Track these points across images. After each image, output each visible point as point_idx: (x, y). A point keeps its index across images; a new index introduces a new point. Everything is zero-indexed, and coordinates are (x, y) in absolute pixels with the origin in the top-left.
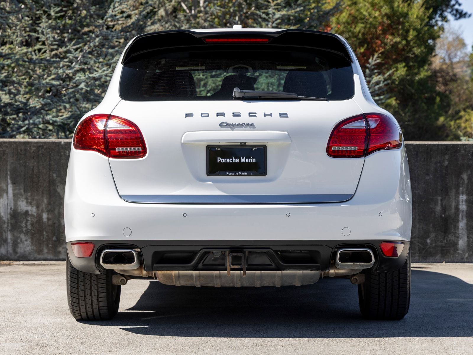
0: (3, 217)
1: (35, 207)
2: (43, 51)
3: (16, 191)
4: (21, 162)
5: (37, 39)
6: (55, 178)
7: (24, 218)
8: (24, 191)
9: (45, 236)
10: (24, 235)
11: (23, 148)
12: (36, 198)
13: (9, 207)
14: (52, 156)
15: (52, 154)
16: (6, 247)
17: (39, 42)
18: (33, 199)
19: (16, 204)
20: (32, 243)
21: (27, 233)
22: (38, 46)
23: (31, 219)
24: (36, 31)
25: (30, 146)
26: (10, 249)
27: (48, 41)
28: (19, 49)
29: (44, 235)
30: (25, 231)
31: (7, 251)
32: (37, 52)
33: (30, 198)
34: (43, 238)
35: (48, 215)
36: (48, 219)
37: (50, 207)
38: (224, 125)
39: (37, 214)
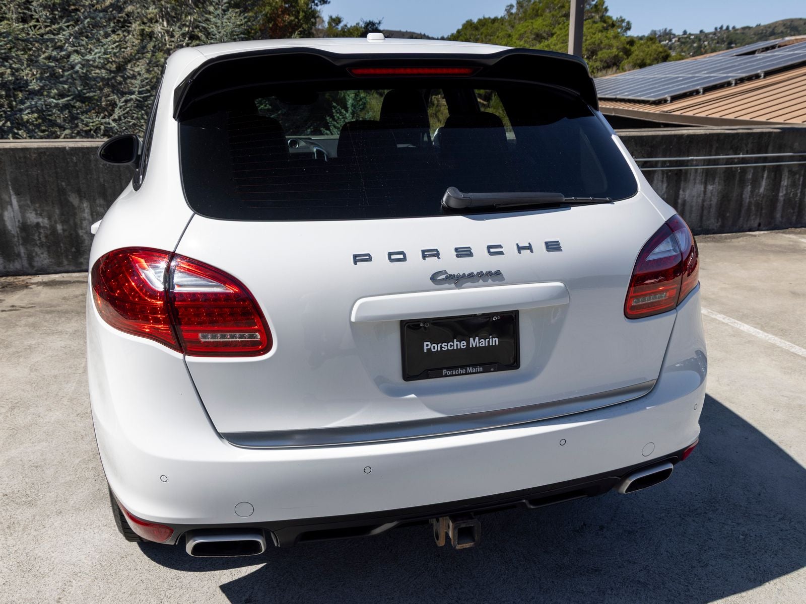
0: (11, 231)
1: (46, 219)
2: (38, 27)
3: (22, 203)
4: (22, 171)
5: (31, 16)
6: (65, 186)
7: (35, 231)
8: (31, 202)
9: (63, 248)
10: (39, 248)
11: (21, 155)
12: (46, 208)
13: (17, 220)
14: (58, 163)
15: (57, 161)
16: (20, 262)
17: (34, 19)
18: (43, 210)
19: (23, 216)
20: (49, 256)
21: (42, 246)
22: (33, 23)
23: (44, 231)
24: (29, 9)
25: (30, 153)
26: (26, 264)
27: (42, 19)
28: (17, 25)
29: (61, 246)
30: (40, 243)
31: (23, 266)
32: (32, 28)
33: (39, 209)
34: (61, 250)
35: (63, 226)
36: (64, 230)
37: (63, 217)
38: (440, 279)
39: (50, 226)
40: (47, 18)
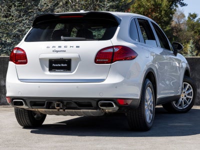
2: (12, 19)
17: (11, 16)
24: (9, 11)
27: (15, 16)
28: (3, 19)
38: (54, 51)
40: (17, 15)
